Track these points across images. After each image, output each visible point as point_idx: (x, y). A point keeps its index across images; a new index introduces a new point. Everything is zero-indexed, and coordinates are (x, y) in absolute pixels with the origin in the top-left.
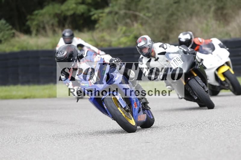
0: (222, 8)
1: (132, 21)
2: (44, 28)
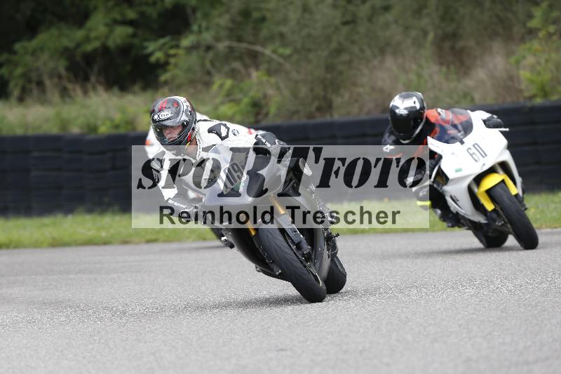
0: (454, 36)
1: (246, 66)
2: (40, 84)
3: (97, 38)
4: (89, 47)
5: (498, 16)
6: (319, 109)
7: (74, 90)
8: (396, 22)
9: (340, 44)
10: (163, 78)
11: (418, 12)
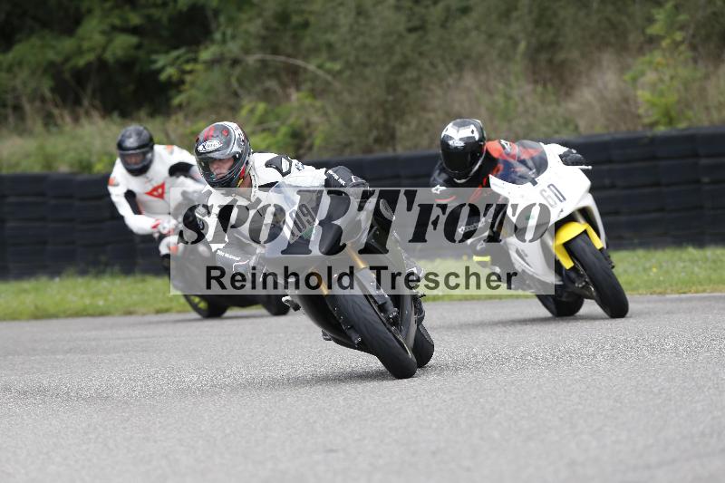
0: (553, 46)
1: (284, 86)
2: (17, 108)
3: (91, 49)
4: (81, 62)
5: (608, 19)
6: (377, 140)
7: (62, 117)
8: (477, 28)
9: (405, 56)
10: (176, 101)
11: (506, 15)
